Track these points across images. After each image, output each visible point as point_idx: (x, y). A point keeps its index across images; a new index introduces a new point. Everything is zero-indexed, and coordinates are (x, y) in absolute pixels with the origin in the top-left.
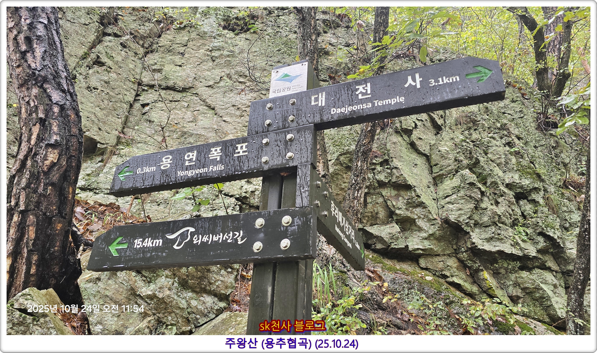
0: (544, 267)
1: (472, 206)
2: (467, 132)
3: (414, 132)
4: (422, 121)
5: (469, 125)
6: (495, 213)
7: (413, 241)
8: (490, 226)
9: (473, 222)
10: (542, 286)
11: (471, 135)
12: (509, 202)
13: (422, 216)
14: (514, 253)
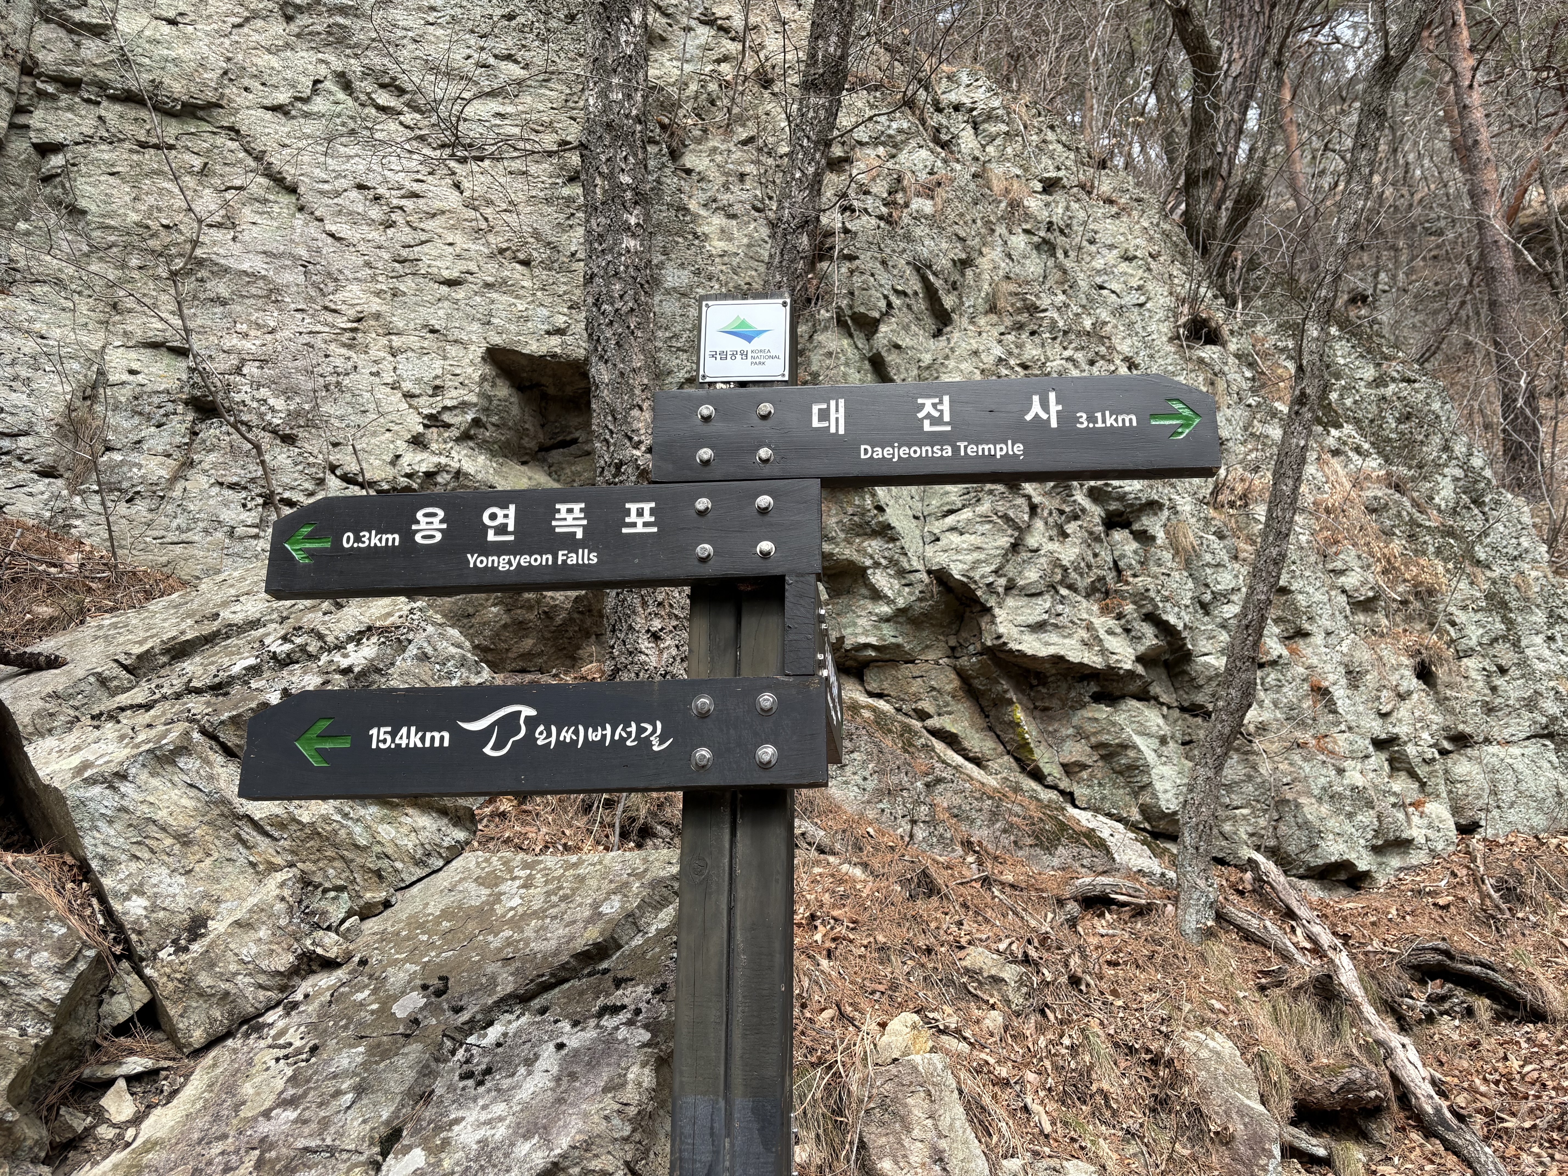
0: (1144, 696)
1: (1005, 541)
2: (1011, 338)
3: (883, 328)
4: (905, 294)
5: (1019, 318)
6: (1056, 563)
7: (855, 624)
8: (1040, 594)
9: (1003, 581)
10: (1138, 740)
11: (1020, 346)
12: (1091, 533)
13: (884, 562)
14: (1086, 661)
